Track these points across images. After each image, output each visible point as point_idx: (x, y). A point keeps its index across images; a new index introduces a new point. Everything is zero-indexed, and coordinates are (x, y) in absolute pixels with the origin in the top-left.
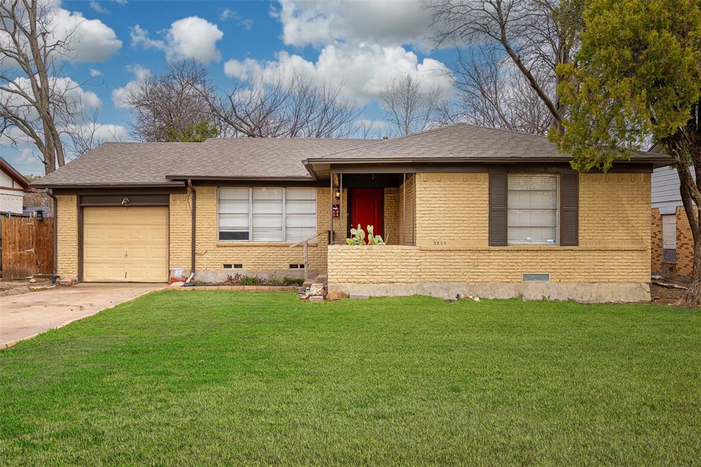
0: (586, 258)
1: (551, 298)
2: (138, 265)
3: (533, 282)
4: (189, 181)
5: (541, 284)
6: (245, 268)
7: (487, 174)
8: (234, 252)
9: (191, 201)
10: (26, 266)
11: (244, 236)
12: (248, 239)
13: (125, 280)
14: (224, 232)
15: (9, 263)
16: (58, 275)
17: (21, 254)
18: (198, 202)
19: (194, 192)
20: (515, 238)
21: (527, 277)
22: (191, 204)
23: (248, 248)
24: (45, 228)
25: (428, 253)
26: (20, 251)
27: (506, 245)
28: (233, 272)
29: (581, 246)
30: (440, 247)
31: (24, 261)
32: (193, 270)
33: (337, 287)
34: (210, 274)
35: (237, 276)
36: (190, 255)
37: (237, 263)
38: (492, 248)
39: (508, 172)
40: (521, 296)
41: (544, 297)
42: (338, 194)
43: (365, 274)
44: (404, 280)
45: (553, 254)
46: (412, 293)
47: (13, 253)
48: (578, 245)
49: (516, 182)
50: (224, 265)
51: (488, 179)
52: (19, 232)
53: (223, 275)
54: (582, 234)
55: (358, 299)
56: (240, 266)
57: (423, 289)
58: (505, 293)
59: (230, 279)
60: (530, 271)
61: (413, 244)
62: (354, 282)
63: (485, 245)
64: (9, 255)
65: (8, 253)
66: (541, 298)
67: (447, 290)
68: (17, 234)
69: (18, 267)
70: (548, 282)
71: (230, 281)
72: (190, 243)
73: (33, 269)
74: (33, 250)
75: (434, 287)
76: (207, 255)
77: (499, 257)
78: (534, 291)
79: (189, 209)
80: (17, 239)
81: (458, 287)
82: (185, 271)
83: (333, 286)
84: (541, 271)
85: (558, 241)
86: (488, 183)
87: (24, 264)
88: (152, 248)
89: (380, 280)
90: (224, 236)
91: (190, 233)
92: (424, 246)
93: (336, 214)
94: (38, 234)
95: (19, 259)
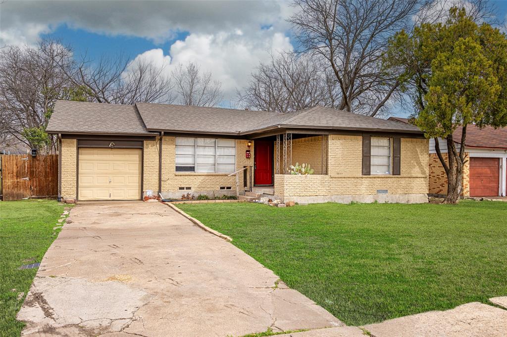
0: (403, 182)
1: (389, 203)
2: (119, 189)
3: (381, 194)
4: (163, 133)
5: (384, 195)
6: (193, 190)
7: (362, 137)
8: (186, 179)
9: (158, 146)
10: (22, 190)
11: (192, 169)
12: (194, 171)
13: (110, 199)
14: (179, 167)
15: (9, 188)
16: (62, 196)
17: (18, 182)
18: (163, 146)
19: (161, 140)
20: (374, 171)
21: (378, 191)
22: (158, 148)
23: (195, 177)
24: (37, 162)
25: (334, 179)
26: (17, 179)
27: (370, 175)
28: (185, 192)
29: (402, 175)
30: (340, 176)
31: (20, 187)
32: (160, 191)
33: (289, 199)
34: (171, 194)
35: (188, 194)
36: (157, 181)
37: (188, 186)
38: (364, 176)
39: (371, 136)
40: (376, 201)
41: (386, 202)
42: (250, 144)
43: (303, 191)
44: (322, 194)
45: (389, 179)
46: (326, 201)
47: (12, 181)
48: (400, 175)
49: (374, 141)
50: (180, 188)
51: (362, 140)
52: (17, 165)
53: (178, 194)
54: (403, 169)
55: (303, 205)
56: (189, 188)
57: (331, 199)
58: (369, 200)
59: (183, 196)
60: (380, 188)
61: (327, 174)
62: (298, 196)
63: (360, 175)
64: (8, 182)
65: (7, 181)
66: (384, 202)
67: (343, 199)
68: (15, 166)
69: (15, 191)
70: (387, 194)
71: (184, 198)
72: (157, 174)
73: (28, 193)
74: (27, 179)
75: (337, 198)
76: (169, 182)
77: (366, 181)
78: (382, 199)
79: (157, 151)
80: (15, 170)
81: (348, 197)
82: (154, 192)
83: (287, 199)
84: (385, 189)
85: (392, 173)
86: (361, 142)
87: (20, 188)
88: (128, 177)
89: (311, 194)
90: (179, 169)
91: (158, 167)
92: (332, 175)
93: (248, 156)
94: (31, 167)
95: (16, 186)
